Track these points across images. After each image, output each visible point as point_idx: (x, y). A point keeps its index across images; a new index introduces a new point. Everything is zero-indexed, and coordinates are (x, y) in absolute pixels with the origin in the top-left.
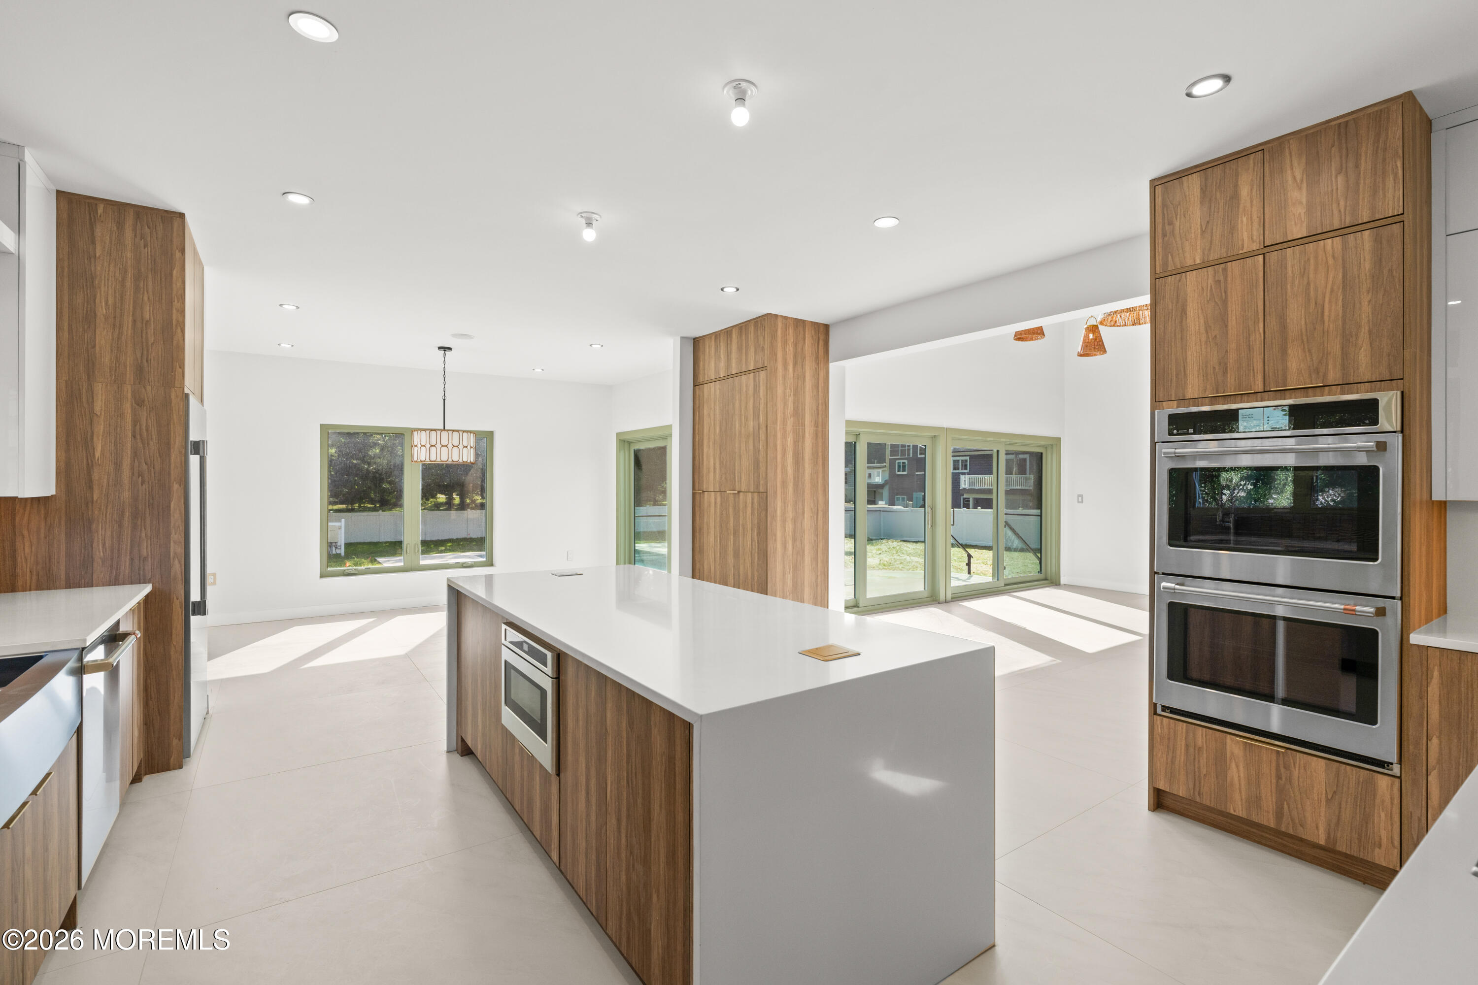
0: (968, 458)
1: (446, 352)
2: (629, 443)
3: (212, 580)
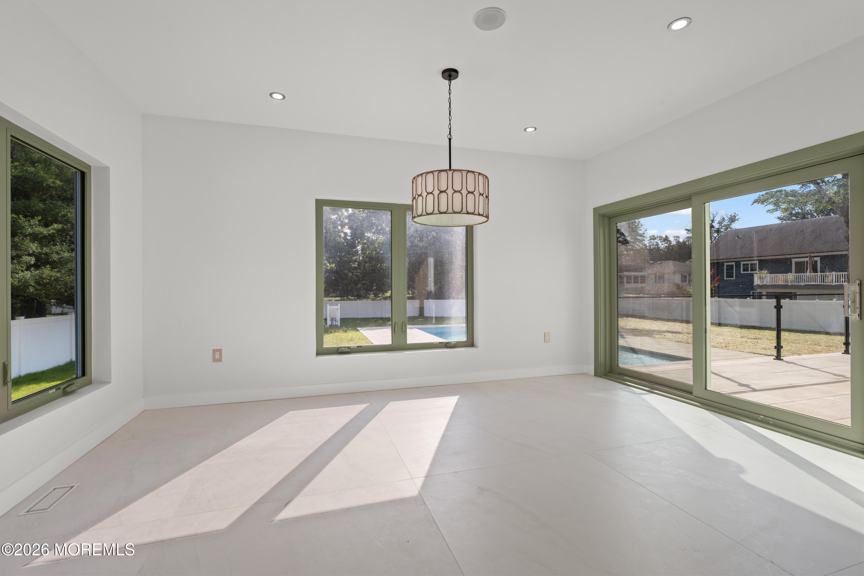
0: (734, 263)
1: (452, 81)
2: (610, 217)
3: (217, 356)
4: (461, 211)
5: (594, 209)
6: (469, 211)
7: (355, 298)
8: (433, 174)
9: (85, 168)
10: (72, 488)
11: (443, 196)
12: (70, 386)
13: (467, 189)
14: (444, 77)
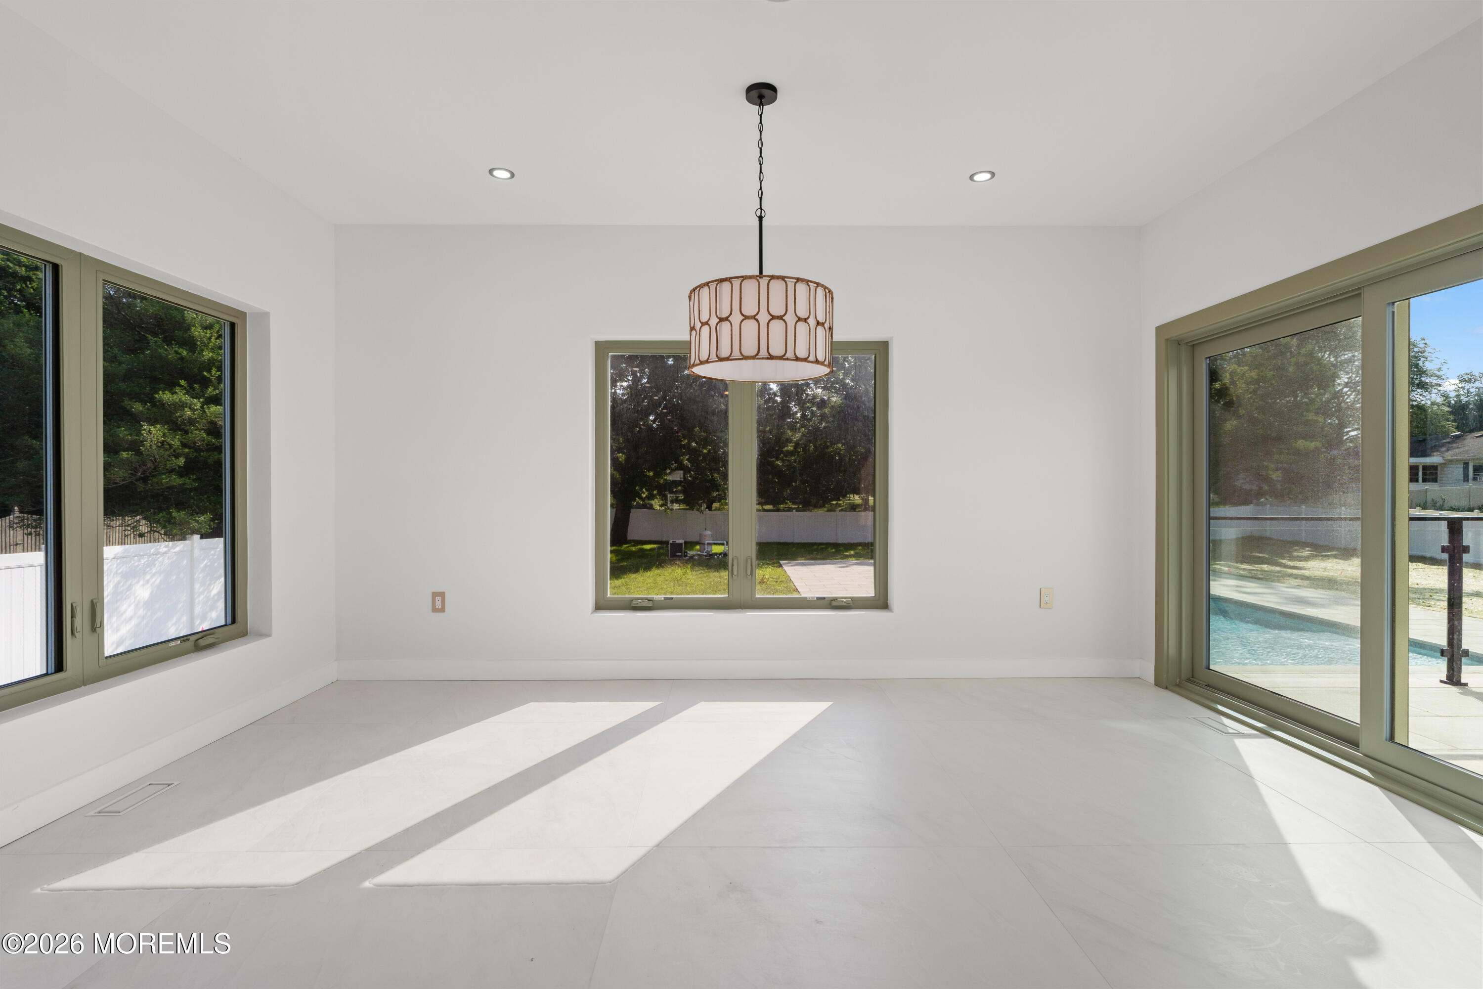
1: (764, 107)
2: (1193, 345)
3: (438, 604)
4: (757, 355)
5: (1157, 328)
6: (774, 352)
7: (798, 507)
8: (709, 287)
9: (235, 317)
10: (169, 786)
11: (725, 327)
12: (205, 638)
13: (768, 311)
14: (749, 99)
